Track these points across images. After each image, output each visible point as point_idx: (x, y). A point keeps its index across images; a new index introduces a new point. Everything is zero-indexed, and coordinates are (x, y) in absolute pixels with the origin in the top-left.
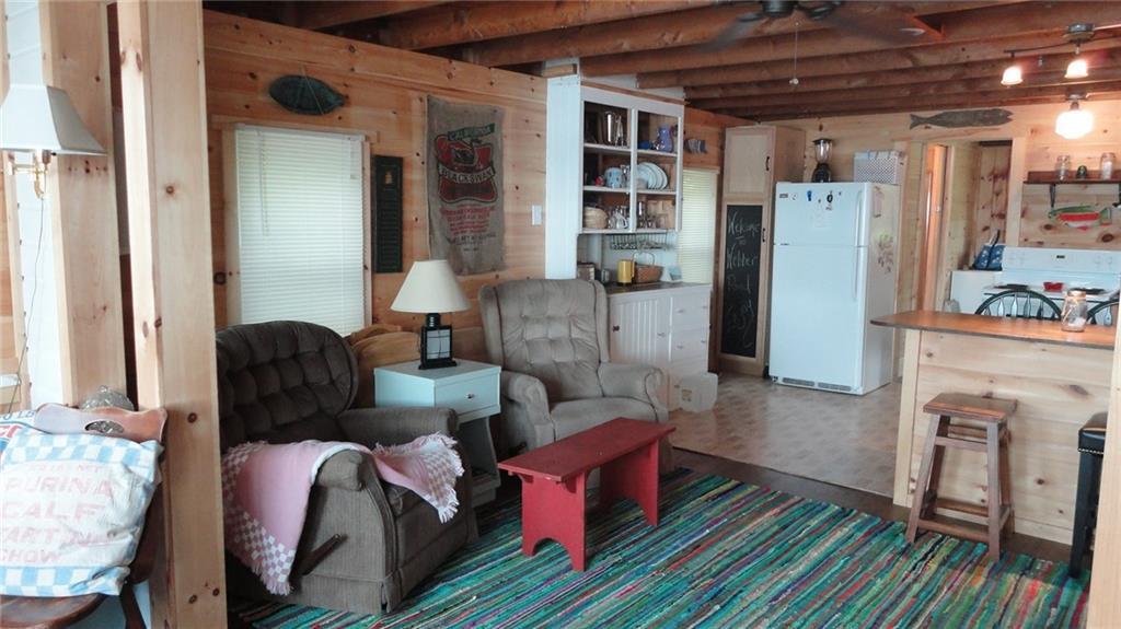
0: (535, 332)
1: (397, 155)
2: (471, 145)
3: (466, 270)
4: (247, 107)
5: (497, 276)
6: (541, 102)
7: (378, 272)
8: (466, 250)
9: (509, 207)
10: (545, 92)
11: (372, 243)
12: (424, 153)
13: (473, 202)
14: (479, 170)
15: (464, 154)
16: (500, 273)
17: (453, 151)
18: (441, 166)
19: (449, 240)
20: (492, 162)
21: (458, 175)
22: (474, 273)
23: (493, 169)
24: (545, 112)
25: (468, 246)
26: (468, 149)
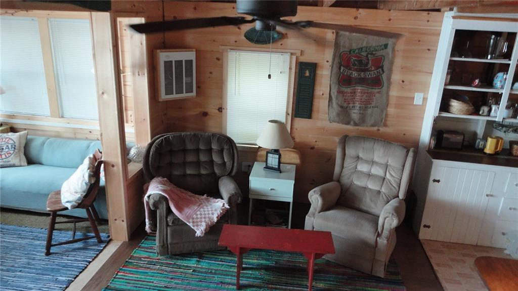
0: (363, 167)
1: (314, 62)
2: (367, 56)
3: (352, 123)
4: (236, 42)
5: (379, 130)
6: (438, 28)
7: (296, 117)
8: (354, 113)
9: (394, 93)
10: (442, 22)
11: (293, 103)
12: (331, 60)
13: (364, 88)
14: (370, 71)
15: (360, 62)
16: (380, 128)
17: (352, 60)
18: (342, 68)
19: (342, 107)
20: (383, 66)
21: (354, 73)
22: (357, 125)
23: (383, 70)
24: (439, 34)
25: (356, 111)
26: (364, 59)
